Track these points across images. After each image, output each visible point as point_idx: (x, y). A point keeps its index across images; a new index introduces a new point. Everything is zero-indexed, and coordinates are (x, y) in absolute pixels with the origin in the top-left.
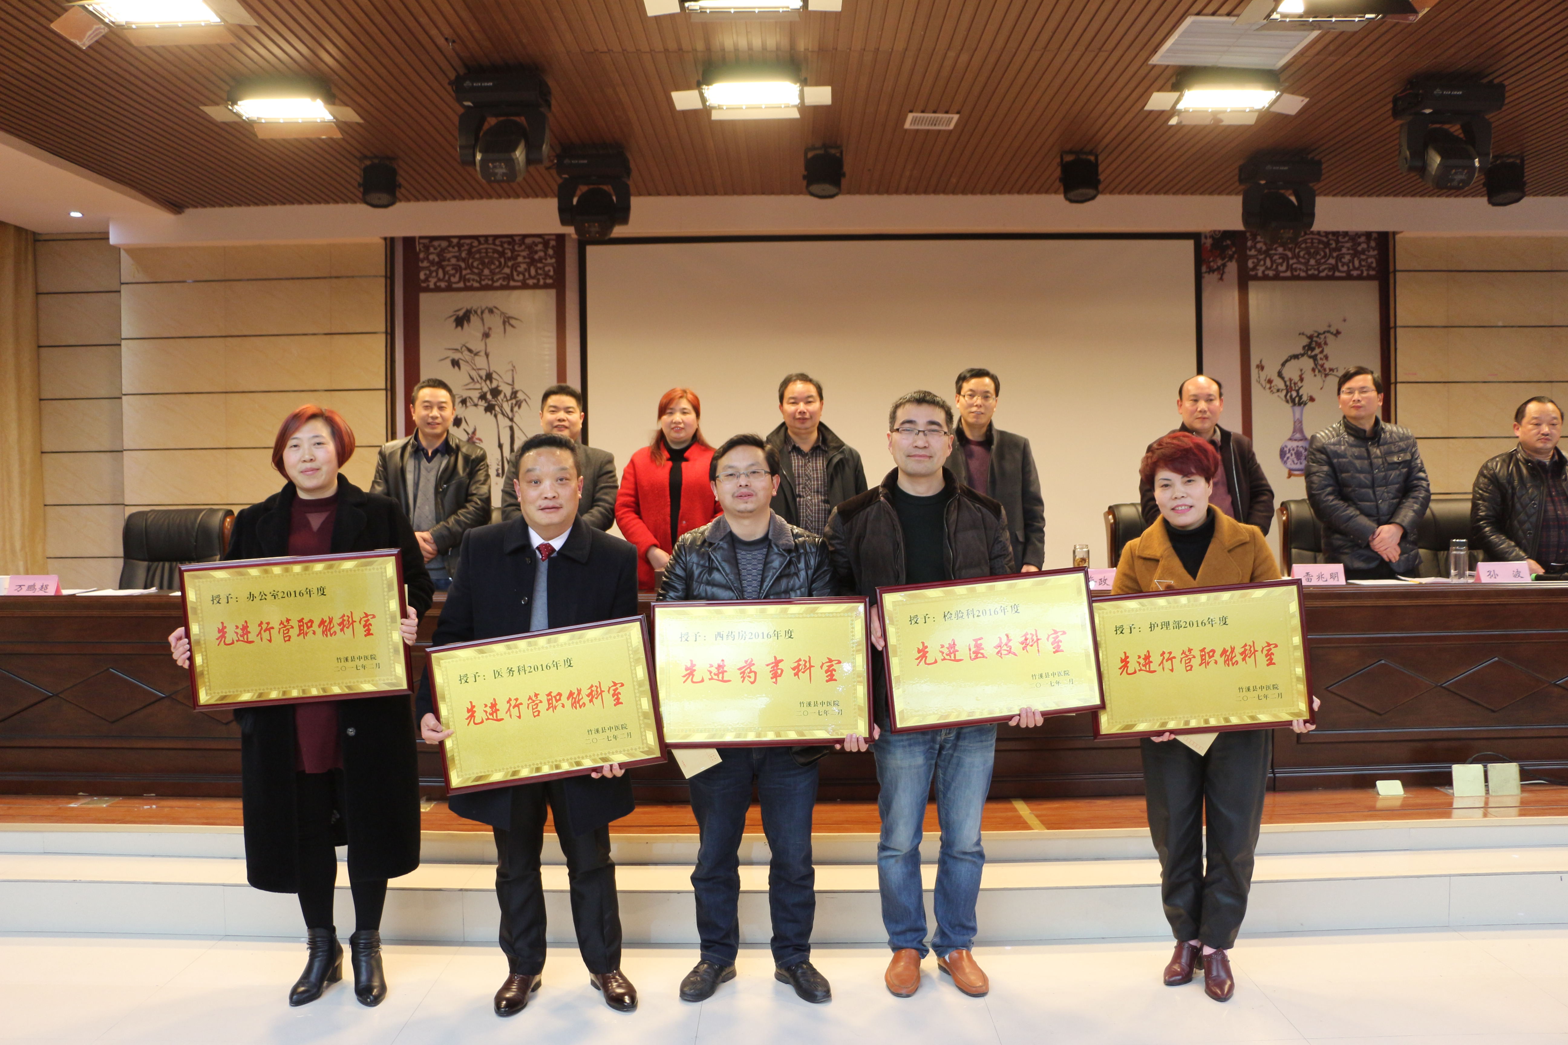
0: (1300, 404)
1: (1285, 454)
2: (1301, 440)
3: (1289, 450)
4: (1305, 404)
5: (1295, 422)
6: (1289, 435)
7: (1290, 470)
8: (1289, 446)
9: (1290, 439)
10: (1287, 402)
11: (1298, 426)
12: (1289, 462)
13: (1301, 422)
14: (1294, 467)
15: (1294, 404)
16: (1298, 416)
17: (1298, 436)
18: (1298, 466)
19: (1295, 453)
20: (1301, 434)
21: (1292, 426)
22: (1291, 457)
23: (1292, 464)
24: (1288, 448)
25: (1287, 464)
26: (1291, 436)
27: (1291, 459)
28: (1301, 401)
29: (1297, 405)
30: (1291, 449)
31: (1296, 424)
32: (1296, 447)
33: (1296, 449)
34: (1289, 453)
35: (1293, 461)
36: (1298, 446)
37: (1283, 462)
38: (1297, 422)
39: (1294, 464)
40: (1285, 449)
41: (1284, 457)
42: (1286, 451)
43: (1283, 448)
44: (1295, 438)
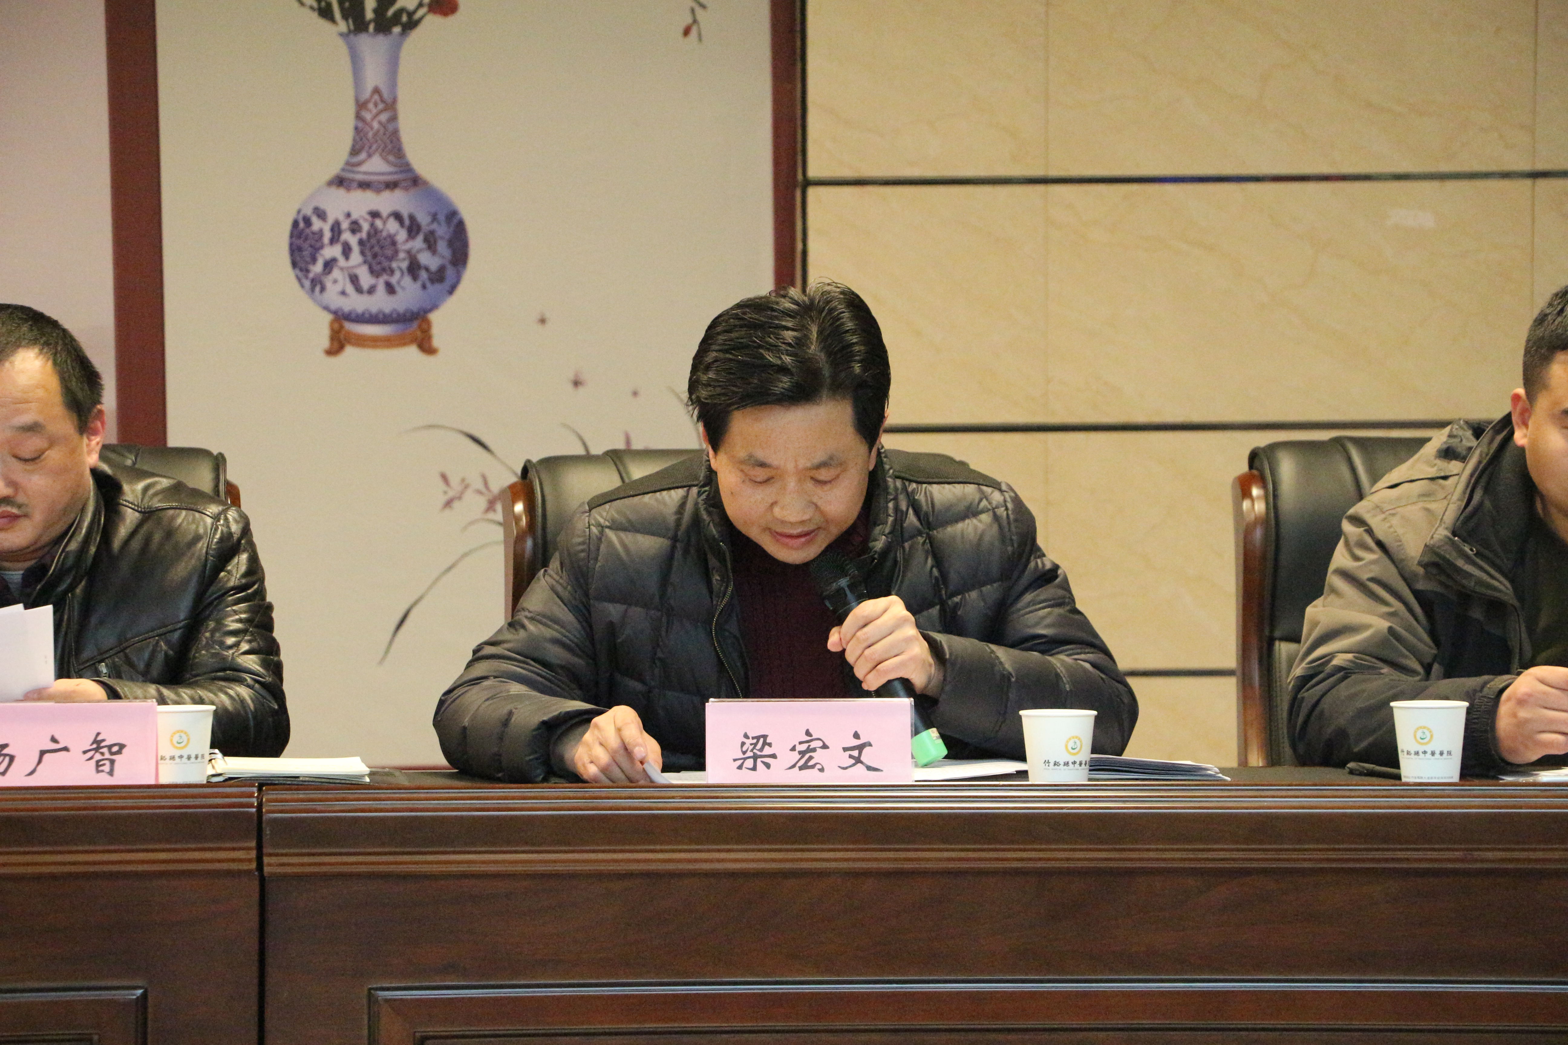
0: (383, 25)
1: (316, 249)
2: (391, 186)
3: (336, 229)
4: (412, 24)
5: (361, 106)
6: (333, 164)
7: (340, 318)
8: (334, 213)
9: (340, 182)
10: (325, 13)
11: (376, 122)
12: (337, 281)
13: (391, 106)
14: (357, 303)
15: (360, 26)
16: (374, 77)
17: (375, 166)
18: (380, 302)
19: (361, 242)
20: (391, 158)
21: (349, 122)
22: (342, 262)
23: (350, 289)
24: (331, 220)
25: (323, 289)
26: (343, 170)
27: (342, 269)
28: (390, 12)
29: (371, 27)
30: (345, 225)
31: (368, 116)
32: (368, 217)
33: (366, 227)
34: (333, 241)
35: (354, 280)
36: (375, 215)
37: (307, 283)
38: (371, 106)
39: (359, 290)
40: (317, 224)
41: (314, 260)
42: (321, 233)
43: (308, 221)
44: (359, 177)
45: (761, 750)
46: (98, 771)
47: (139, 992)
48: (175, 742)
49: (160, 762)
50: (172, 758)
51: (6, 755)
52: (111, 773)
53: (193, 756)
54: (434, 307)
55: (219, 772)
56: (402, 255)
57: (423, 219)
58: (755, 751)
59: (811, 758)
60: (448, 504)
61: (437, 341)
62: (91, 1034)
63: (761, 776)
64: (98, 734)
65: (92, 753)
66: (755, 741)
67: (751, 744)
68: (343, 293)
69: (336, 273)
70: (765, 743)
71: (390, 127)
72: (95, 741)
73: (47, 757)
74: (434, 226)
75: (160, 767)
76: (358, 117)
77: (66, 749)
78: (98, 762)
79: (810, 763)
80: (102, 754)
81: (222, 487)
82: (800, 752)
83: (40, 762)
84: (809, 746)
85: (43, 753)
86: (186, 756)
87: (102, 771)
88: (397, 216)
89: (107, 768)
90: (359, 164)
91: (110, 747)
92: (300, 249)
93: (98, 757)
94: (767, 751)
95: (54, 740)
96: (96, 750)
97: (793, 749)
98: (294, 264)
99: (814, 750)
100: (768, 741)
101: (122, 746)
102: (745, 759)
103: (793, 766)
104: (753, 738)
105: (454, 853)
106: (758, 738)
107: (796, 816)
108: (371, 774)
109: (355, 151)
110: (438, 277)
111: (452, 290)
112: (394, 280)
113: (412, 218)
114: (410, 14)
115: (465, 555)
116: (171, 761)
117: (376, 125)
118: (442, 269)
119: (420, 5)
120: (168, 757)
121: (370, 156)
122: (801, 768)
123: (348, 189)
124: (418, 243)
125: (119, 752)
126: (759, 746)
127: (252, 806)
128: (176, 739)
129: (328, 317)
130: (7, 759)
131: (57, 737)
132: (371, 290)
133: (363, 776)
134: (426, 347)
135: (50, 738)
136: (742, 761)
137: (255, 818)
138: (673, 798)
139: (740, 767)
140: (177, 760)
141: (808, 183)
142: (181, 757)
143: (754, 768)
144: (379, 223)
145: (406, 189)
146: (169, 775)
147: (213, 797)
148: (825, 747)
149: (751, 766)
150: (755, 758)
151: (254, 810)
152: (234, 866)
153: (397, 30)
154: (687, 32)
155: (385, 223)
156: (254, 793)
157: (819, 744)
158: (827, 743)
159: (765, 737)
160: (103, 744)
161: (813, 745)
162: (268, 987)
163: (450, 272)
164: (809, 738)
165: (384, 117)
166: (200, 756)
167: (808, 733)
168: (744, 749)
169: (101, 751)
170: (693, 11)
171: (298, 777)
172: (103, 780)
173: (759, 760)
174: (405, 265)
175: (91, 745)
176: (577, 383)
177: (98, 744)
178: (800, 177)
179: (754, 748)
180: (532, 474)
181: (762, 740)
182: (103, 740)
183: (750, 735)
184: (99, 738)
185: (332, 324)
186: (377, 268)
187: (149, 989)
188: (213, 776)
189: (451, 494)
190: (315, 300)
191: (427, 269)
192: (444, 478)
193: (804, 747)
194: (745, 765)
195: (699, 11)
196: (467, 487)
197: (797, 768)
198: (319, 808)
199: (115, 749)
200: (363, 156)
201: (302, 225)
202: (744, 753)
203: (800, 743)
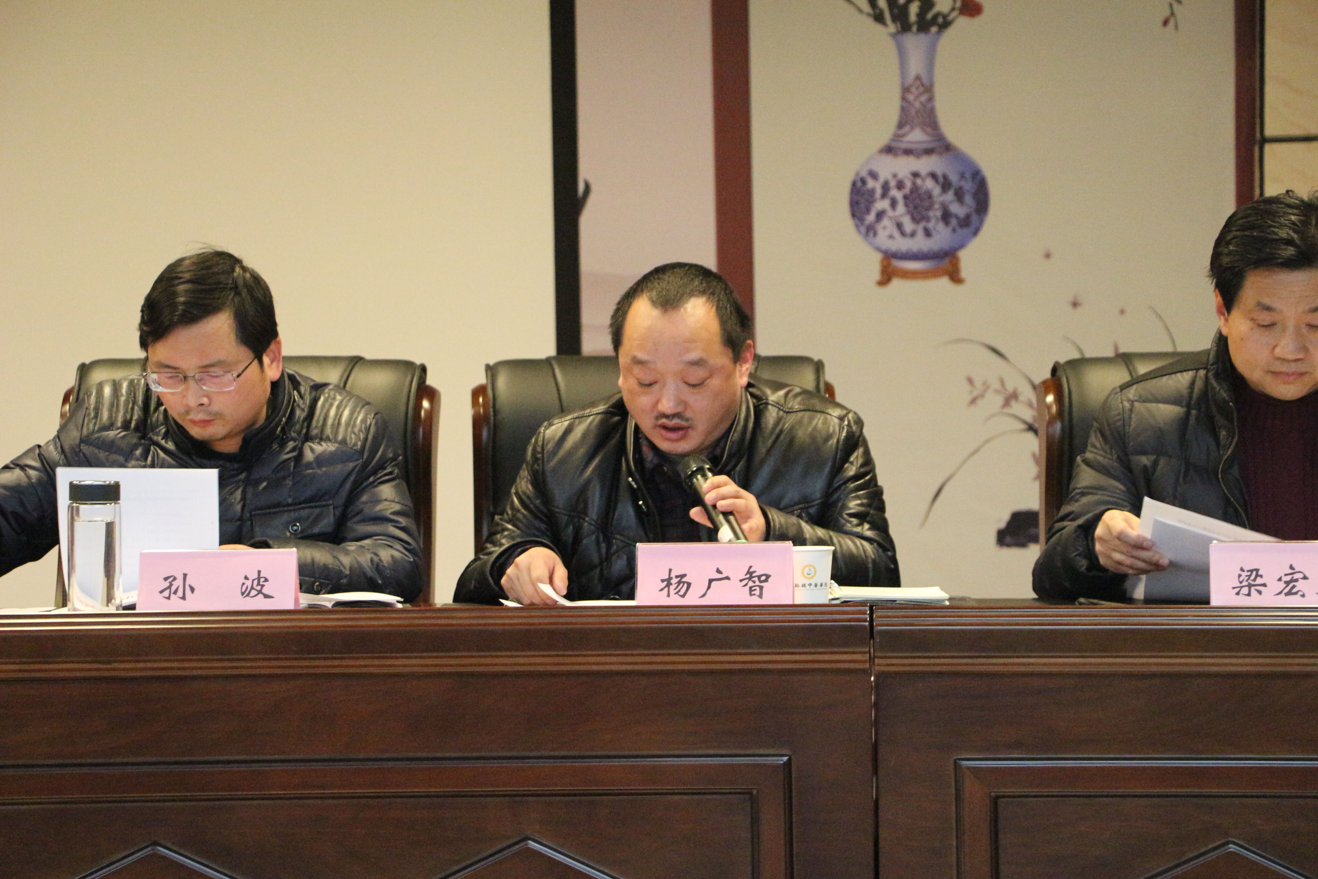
0: (924, 26)
1: (870, 201)
2: (928, 152)
3: (886, 188)
4: (945, 24)
5: (906, 90)
6: (885, 135)
7: (889, 256)
8: (884, 175)
9: (889, 150)
10: (879, 18)
11: (917, 102)
12: (886, 228)
13: (928, 89)
14: (901, 244)
15: (905, 27)
16: (915, 66)
17: (917, 136)
18: (920, 243)
19: (906, 197)
20: (929, 130)
21: (896, 103)
22: (890, 213)
23: (896, 233)
24: (882, 179)
25: (875, 234)
26: (893, 140)
27: (891, 218)
28: (929, 16)
29: (914, 28)
30: (893, 183)
31: (911, 97)
32: (912, 178)
33: (908, 185)
34: (884, 196)
35: (899, 226)
36: (916, 175)
37: (863, 229)
38: (913, 89)
39: (903, 234)
40: (871, 184)
41: (868, 211)
42: (873, 191)
43: (863, 181)
44: (904, 146)
45: (1254, 580)
46: (751, 595)
47: (785, 759)
48: (805, 573)
49: (795, 588)
50: (804, 586)
51: (684, 583)
52: (761, 596)
53: (819, 584)
54: (962, 246)
55: (837, 596)
56: (937, 206)
57: (954, 178)
58: (1249, 581)
59: (1294, 587)
60: (973, 401)
61: (964, 272)
62: (751, 789)
63: (1255, 600)
64: (751, 567)
65: (747, 581)
66: (1249, 573)
67: (1246, 576)
68: (891, 237)
69: (886, 222)
70: (1257, 575)
71: (929, 106)
72: (748, 572)
73: (713, 583)
74: (963, 183)
75: (795, 592)
76: (904, 99)
77: (727, 578)
78: (751, 588)
79: (1294, 591)
80: (754, 582)
81: (822, 386)
82: (1285, 582)
83: (709, 587)
84: (1293, 577)
85: (711, 581)
86: (813, 584)
87: (754, 595)
88: (933, 176)
89: (757, 592)
90: (903, 135)
91: (759, 577)
92: (857, 203)
93: (751, 584)
94: (1259, 581)
95: (719, 571)
96: (750, 579)
97: (1280, 579)
98: (854, 215)
99: (1297, 580)
100: (1260, 573)
101: (768, 576)
102: (1242, 587)
103: (1280, 593)
104: (1248, 571)
105: (1018, 657)
106: (1252, 571)
107: (1284, 630)
108: (950, 599)
109: (901, 125)
110: (965, 222)
111: (976, 232)
112: (930, 225)
113: (945, 177)
114: (945, 17)
115: (987, 441)
116: (803, 588)
117: (917, 104)
118: (968, 217)
119: (953, 9)
120: (800, 585)
121: (912, 128)
122: (1286, 594)
123: (896, 155)
124: (950, 196)
125: (766, 581)
126: (1253, 577)
127: (865, 620)
128: (806, 571)
129: (878, 257)
130: (686, 585)
131: (721, 569)
132: (913, 235)
133: (943, 600)
134: (955, 277)
135: (716, 569)
136: (1239, 589)
137: (868, 629)
138: (1187, 616)
139: (1238, 594)
140: (808, 587)
141: (1264, 140)
142: (810, 585)
143: (1249, 594)
144: (919, 181)
145: (941, 154)
146: (802, 597)
147: (838, 614)
148: (1305, 578)
149: (1247, 592)
150: (1250, 586)
151: (867, 624)
152: (852, 666)
153: (934, 29)
154: (1166, 23)
155: (923, 180)
156: (867, 611)
157: (1300, 576)
158: (1307, 575)
159: (1257, 570)
160: (754, 575)
161: (1296, 576)
162: (880, 755)
163: (974, 218)
164: (1292, 571)
165: (923, 98)
166: (824, 584)
167: (1291, 567)
168: (1241, 579)
169: (753, 579)
170: (1171, 5)
171: (895, 601)
172: (755, 601)
173: (1253, 588)
174: (939, 214)
175: (746, 575)
176: (1075, 304)
177: (750, 574)
178: (1258, 135)
179: (1248, 579)
180: (1060, 373)
181: (1254, 573)
182: (755, 572)
183: (1246, 569)
184: (751, 570)
185: (882, 262)
186: (917, 216)
187: (793, 757)
188: (833, 599)
189: (975, 393)
190: (871, 244)
191: (957, 217)
192: (970, 381)
193: (1288, 578)
194: (1242, 592)
195: (1176, 6)
196: (988, 388)
197: (1283, 594)
198: (915, 622)
199: (763, 578)
200: (907, 128)
201: (859, 184)
202: (1241, 582)
203: (1286, 575)
